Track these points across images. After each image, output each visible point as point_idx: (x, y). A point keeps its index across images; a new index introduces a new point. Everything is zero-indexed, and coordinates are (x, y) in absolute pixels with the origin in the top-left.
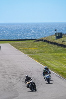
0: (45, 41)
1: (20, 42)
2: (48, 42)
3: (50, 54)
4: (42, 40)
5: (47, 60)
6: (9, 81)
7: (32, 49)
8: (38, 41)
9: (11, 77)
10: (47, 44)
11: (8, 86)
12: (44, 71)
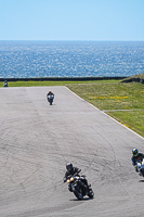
1: (90, 83)
4: (138, 80)
8: (130, 81)
9: (70, 159)
11: (62, 179)
12: (134, 153)
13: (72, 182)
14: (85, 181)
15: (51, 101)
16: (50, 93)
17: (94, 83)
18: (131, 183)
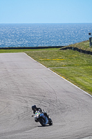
0: (75, 49)
1: (40, 51)
2: (79, 51)
3: (81, 68)
4: (71, 48)
5: (78, 76)
6: (25, 105)
7: (57, 61)
9: (28, 100)
10: (78, 53)
11: (23, 112)
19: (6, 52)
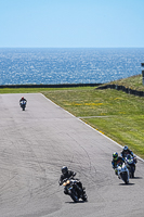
0: (121, 88)
1: (65, 90)
2: (127, 90)
3: (129, 118)
4: (113, 86)
5: (125, 131)
6: (41, 174)
7: (92, 106)
8: (105, 87)
9: (46, 167)
10: (124, 94)
11: (38, 185)
12: (114, 157)
13: (68, 185)
14: (80, 184)
15: (23, 106)
16: (23, 99)
17: (70, 89)
18: (107, 190)
19: (11, 92)
